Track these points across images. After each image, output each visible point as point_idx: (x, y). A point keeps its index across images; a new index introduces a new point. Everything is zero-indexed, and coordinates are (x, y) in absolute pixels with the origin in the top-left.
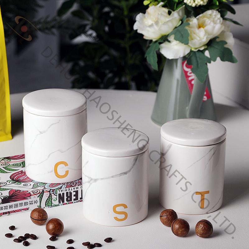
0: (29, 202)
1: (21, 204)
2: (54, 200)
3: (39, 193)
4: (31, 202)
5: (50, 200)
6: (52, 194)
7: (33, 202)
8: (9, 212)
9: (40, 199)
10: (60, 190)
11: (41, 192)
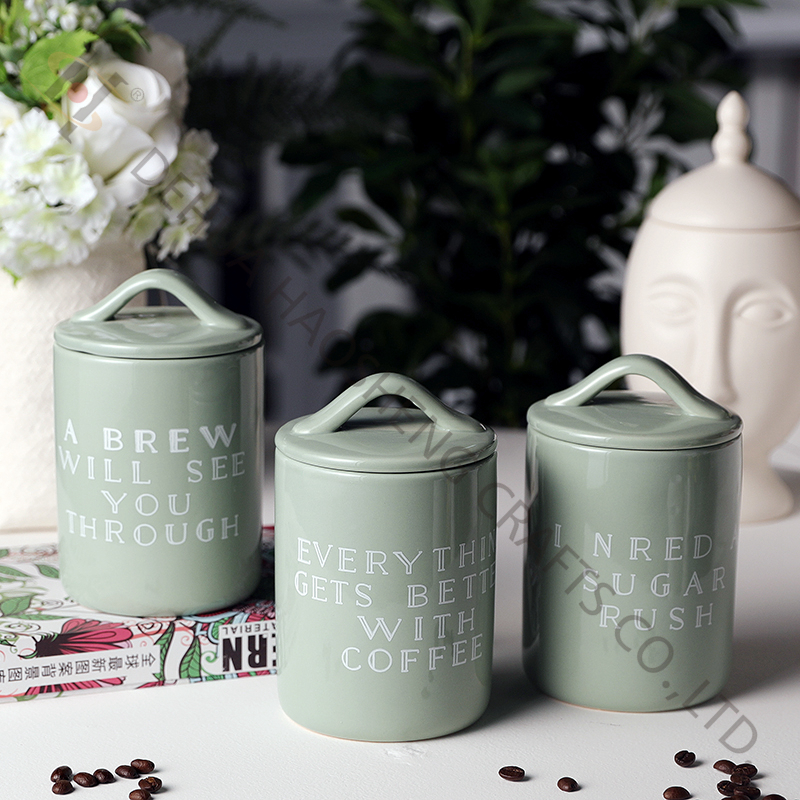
0: (125, 660)
1: (99, 663)
2: (208, 659)
3: (157, 632)
4: (131, 660)
5: (196, 657)
6: (203, 640)
7: (139, 660)
8: (59, 688)
9: (161, 651)
10: (229, 626)
11: (165, 627)
